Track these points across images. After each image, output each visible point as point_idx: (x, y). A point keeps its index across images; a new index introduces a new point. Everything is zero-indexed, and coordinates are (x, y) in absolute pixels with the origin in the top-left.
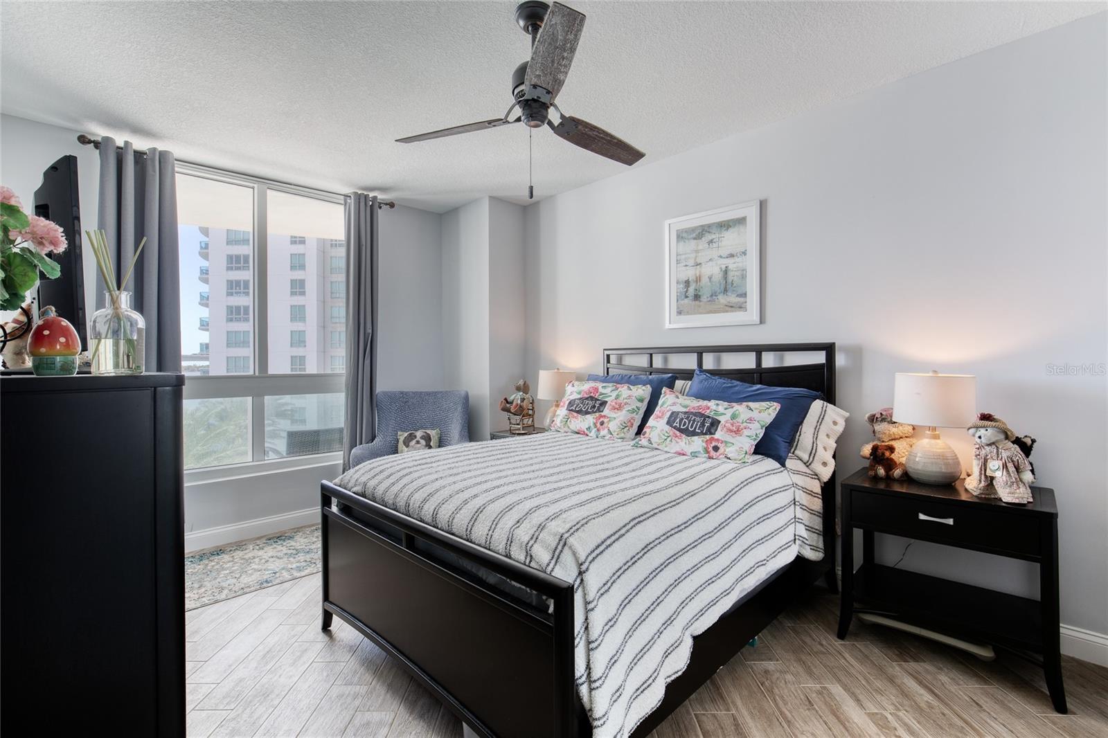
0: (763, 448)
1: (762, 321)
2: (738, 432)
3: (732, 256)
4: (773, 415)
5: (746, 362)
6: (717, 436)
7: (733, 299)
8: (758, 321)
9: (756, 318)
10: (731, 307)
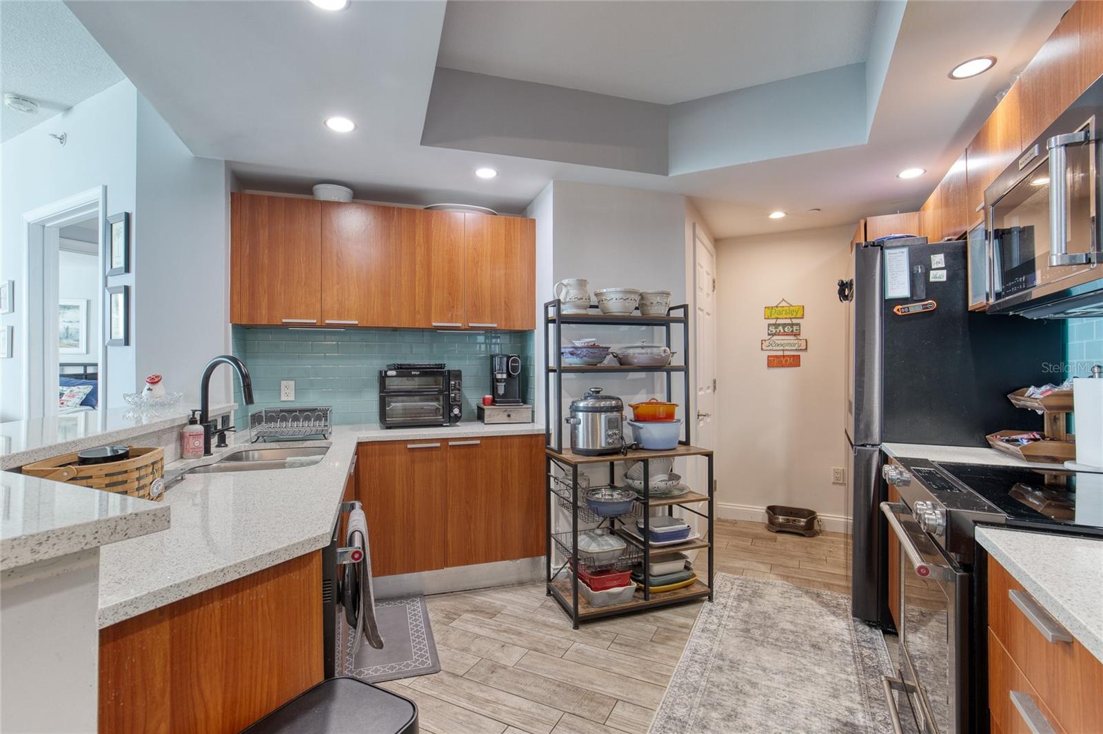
0: (84, 403)
1: (87, 353)
2: (73, 396)
3: (71, 322)
4: (90, 390)
5: (80, 370)
6: (63, 398)
7: (71, 342)
8: (85, 352)
9: (84, 351)
10: (71, 345)
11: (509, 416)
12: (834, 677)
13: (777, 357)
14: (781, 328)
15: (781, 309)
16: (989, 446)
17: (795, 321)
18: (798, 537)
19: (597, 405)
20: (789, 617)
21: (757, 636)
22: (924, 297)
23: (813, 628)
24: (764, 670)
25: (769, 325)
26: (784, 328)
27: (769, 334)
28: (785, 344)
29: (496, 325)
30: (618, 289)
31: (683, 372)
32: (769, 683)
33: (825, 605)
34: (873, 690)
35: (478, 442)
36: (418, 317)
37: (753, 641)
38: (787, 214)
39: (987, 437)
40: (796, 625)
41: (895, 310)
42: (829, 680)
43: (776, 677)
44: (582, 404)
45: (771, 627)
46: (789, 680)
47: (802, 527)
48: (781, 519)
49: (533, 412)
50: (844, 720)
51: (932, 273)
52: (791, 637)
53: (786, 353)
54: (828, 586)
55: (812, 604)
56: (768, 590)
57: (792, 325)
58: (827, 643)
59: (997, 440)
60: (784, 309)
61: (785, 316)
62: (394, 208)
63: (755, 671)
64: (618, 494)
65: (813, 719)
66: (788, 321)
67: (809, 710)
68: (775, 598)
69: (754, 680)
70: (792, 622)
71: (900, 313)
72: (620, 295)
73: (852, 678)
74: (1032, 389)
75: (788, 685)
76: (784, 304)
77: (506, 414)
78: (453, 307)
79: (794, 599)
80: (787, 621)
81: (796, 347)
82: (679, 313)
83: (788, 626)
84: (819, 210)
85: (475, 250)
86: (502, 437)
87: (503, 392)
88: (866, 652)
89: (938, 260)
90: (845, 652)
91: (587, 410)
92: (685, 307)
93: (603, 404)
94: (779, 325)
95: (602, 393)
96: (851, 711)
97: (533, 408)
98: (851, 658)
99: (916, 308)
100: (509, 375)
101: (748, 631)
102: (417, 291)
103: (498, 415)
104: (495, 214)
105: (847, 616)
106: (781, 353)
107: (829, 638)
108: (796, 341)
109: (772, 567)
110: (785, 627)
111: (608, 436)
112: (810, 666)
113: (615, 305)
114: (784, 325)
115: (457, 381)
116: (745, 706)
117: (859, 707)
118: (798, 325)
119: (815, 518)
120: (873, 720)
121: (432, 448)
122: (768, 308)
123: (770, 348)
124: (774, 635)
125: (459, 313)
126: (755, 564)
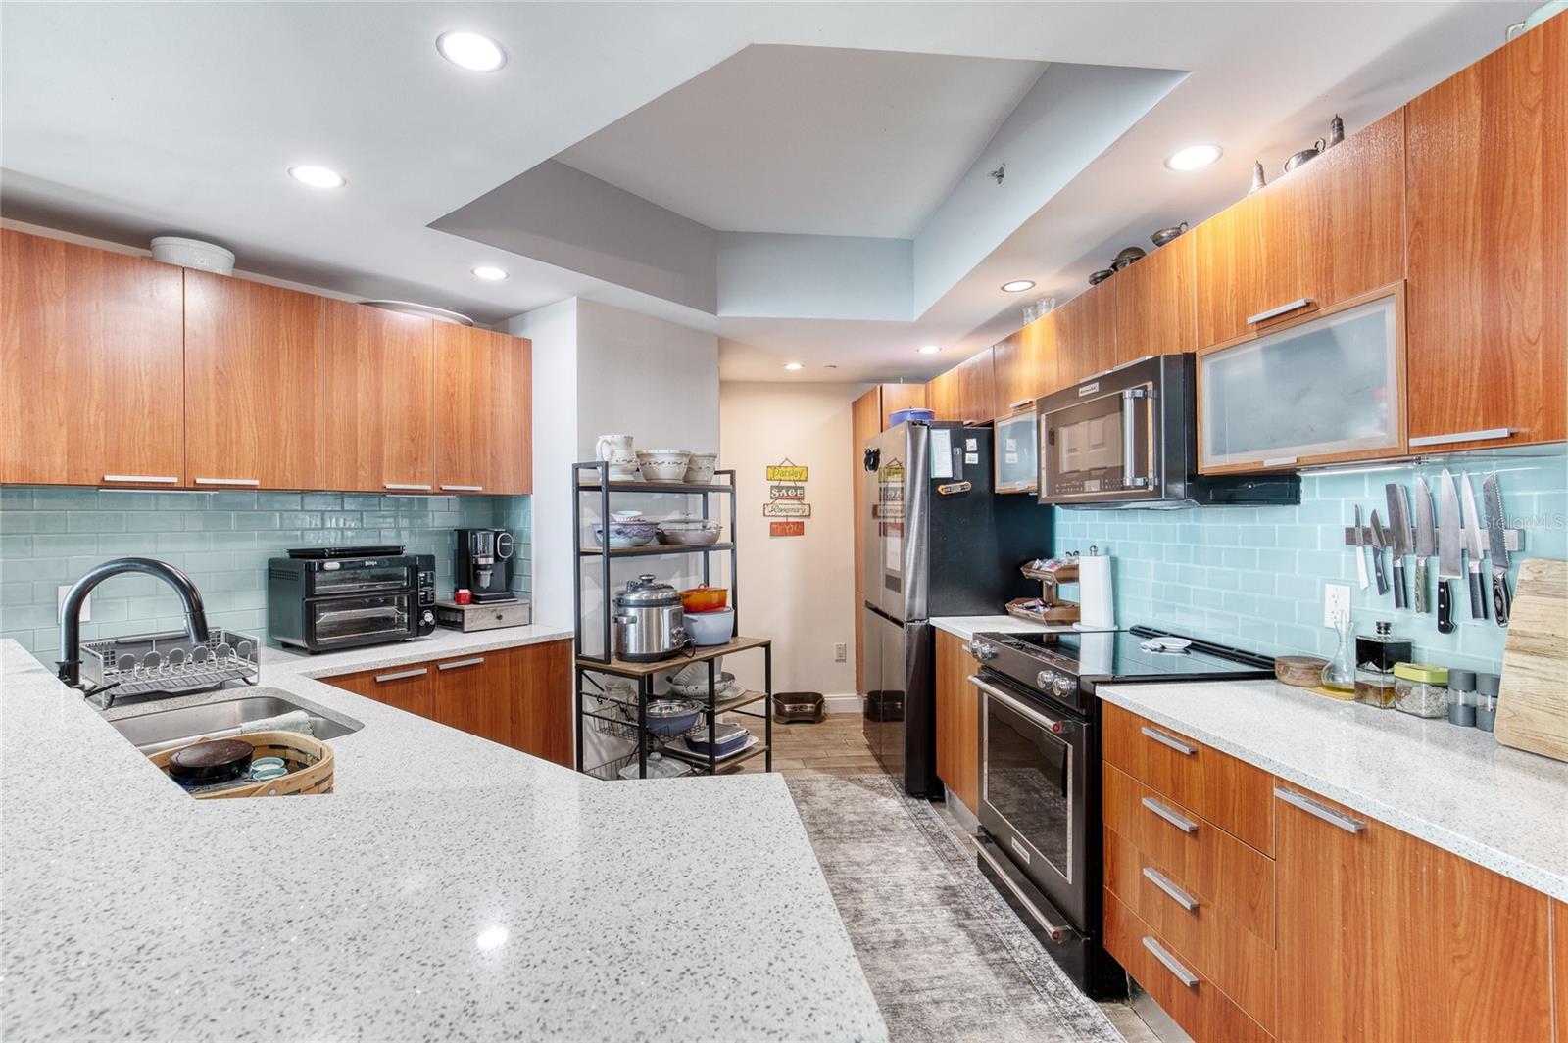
11: (499, 617)
12: (915, 852)
13: (780, 523)
14: (784, 491)
15: (784, 469)
16: (1007, 613)
17: (799, 484)
18: (807, 725)
19: (653, 598)
20: (849, 808)
21: (832, 835)
22: (961, 478)
23: (874, 813)
24: (858, 864)
25: (772, 487)
26: (787, 491)
27: (772, 498)
28: (789, 510)
29: (480, 488)
30: (673, 451)
31: (730, 551)
32: (869, 875)
33: (872, 788)
34: (949, 854)
35: (481, 660)
36: (361, 473)
37: (832, 841)
38: (803, 366)
39: (1007, 605)
40: (859, 814)
41: (940, 489)
42: (913, 856)
43: (871, 867)
44: (633, 598)
45: (838, 822)
46: (884, 867)
47: (810, 712)
48: (788, 708)
49: (530, 609)
50: (942, 885)
51: (967, 455)
52: (862, 827)
53: (790, 520)
54: (862, 769)
55: (859, 791)
56: (815, 786)
57: (796, 488)
58: (893, 823)
59: (1016, 608)
60: (788, 469)
61: (787, 478)
62: (320, 297)
63: (851, 868)
64: (679, 706)
65: (921, 893)
66: (792, 484)
67: (913, 887)
68: (826, 793)
69: (856, 877)
70: (854, 813)
71: (943, 493)
72: (673, 459)
73: (929, 848)
74: (1037, 563)
75: (885, 871)
76: (787, 464)
77: (495, 615)
78: (416, 460)
79: (843, 790)
80: (850, 813)
81: (800, 513)
82: (725, 480)
83: (852, 817)
84: (835, 367)
85: (449, 375)
86: (511, 650)
87: (488, 584)
88: (926, 823)
89: (972, 444)
90: (910, 827)
91: (639, 605)
92: (732, 473)
93: (660, 596)
94: (783, 487)
95: (655, 582)
96: (943, 876)
97: (531, 604)
98: (917, 832)
99: (956, 488)
100: (497, 558)
101: (821, 832)
102: (359, 432)
103: (483, 617)
104: (471, 325)
105: (895, 795)
106: (784, 520)
107: (892, 819)
108: (800, 507)
109: (805, 761)
110: (851, 819)
111: (672, 635)
112: (892, 849)
113: (667, 470)
114: (788, 488)
115: (429, 573)
116: (862, 902)
117: (946, 871)
118: (802, 488)
119: (823, 701)
120: (961, 878)
121: (412, 677)
122: (771, 467)
123: (773, 513)
124: (846, 829)
125: (426, 470)
126: (785, 761)
